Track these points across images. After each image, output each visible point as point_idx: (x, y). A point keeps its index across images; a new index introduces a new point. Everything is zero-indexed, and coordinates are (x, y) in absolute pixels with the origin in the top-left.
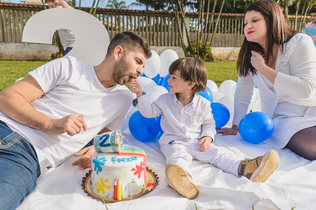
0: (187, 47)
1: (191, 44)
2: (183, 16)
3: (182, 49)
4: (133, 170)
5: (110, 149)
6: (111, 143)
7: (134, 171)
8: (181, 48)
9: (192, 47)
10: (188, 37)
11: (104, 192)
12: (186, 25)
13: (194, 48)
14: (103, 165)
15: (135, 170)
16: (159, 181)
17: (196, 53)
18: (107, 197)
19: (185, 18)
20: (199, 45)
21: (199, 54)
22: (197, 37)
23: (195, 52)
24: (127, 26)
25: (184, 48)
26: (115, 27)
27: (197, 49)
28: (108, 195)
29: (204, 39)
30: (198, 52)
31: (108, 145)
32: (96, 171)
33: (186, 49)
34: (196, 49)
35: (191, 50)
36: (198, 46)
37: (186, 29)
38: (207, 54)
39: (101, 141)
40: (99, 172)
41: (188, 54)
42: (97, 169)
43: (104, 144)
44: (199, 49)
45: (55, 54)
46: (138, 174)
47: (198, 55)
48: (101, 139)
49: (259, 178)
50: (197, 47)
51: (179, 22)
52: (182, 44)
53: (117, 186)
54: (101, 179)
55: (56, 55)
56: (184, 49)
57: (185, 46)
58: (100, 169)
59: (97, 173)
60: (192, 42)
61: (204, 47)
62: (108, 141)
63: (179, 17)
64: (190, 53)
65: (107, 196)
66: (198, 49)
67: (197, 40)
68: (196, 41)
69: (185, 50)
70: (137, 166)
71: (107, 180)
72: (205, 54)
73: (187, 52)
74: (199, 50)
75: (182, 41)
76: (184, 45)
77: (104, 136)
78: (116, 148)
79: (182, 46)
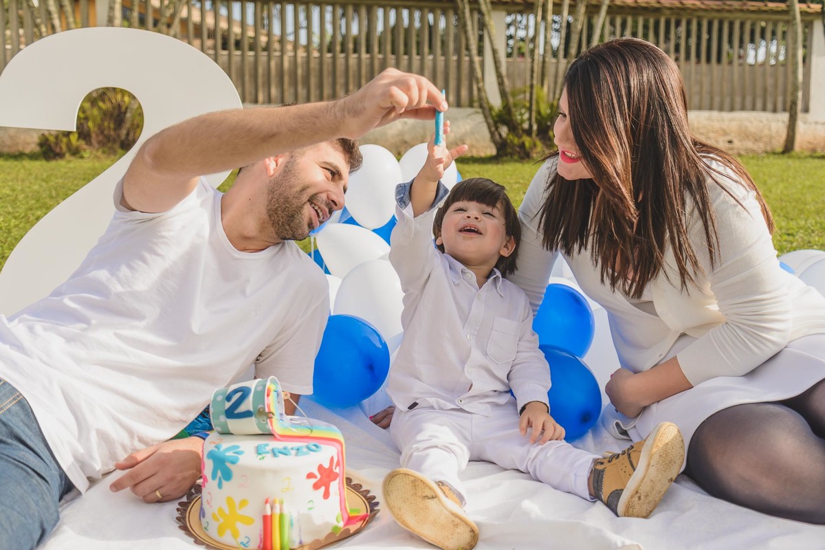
0: (500, 111)
1: (511, 100)
2: (484, 8)
3: (480, 118)
4: (310, 476)
5: (251, 425)
6: (253, 408)
7: (313, 481)
8: (477, 113)
9: (513, 110)
10: (499, 76)
11: (235, 535)
12: (493, 38)
13: (521, 115)
14: (233, 463)
15: (316, 477)
16: (379, 510)
17: (529, 132)
18: (244, 545)
19: (489, 12)
20: (538, 103)
21: (537, 135)
22: (532, 77)
23: (526, 126)
24: (296, 33)
25: (487, 112)
26: (255, 38)
27: (530, 119)
28: (247, 540)
29: (556, 83)
30: (535, 127)
31: (248, 414)
32: (217, 481)
33: (493, 118)
34: (526, 116)
35: (512, 120)
36: (534, 107)
37: (494, 52)
39: (228, 405)
40: (224, 482)
41: (500, 135)
42: (219, 474)
43: (236, 412)
44: (539, 118)
45: (50, 134)
46: (323, 489)
47: (534, 135)
48: (228, 398)
49: (639, 498)
50: (530, 109)
51: (469, 27)
52: (480, 99)
53: (271, 516)
54: (230, 501)
55: (57, 137)
56: (486, 117)
57: (491, 109)
58: (227, 475)
59: (220, 486)
60: (514, 95)
61: (554, 109)
62: (248, 405)
63: (471, 11)
64: (509, 130)
65: (245, 542)
66: (536, 119)
67: (532, 86)
68: (528, 90)
69: (491, 121)
70: (320, 468)
71: (243, 503)
73: (497, 128)
74: (539, 123)
75: (479, 90)
76: (488, 102)
77: (235, 391)
78: (268, 420)
79: (481, 106)
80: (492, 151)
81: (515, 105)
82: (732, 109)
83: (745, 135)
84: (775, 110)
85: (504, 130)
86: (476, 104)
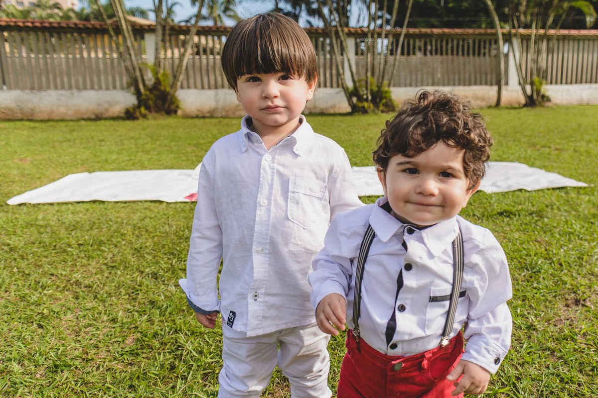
0: (352, 90)
1: (358, 84)
2: (342, 38)
3: (343, 94)
8: (341, 91)
9: (359, 89)
12: (348, 55)
13: (363, 91)
17: (367, 100)
19: (345, 39)
20: (370, 85)
21: (371, 102)
23: (365, 97)
25: (346, 91)
27: (367, 93)
30: (370, 98)
33: (349, 93)
34: (365, 92)
35: (358, 94)
36: (369, 87)
38: (384, 101)
41: (353, 102)
45: (131, 108)
47: (369, 101)
50: (367, 88)
52: (342, 84)
55: (134, 109)
56: (345, 93)
57: (348, 89)
60: (359, 81)
61: (379, 88)
63: (336, 39)
64: (357, 99)
66: (370, 93)
68: (365, 79)
69: (348, 95)
72: (380, 101)
73: (351, 99)
74: (372, 95)
75: (342, 80)
76: (346, 86)
79: (343, 88)
80: (349, 110)
81: (360, 86)
82: (470, 85)
83: (477, 98)
84: (491, 85)
85: (355, 100)
86: (341, 86)
